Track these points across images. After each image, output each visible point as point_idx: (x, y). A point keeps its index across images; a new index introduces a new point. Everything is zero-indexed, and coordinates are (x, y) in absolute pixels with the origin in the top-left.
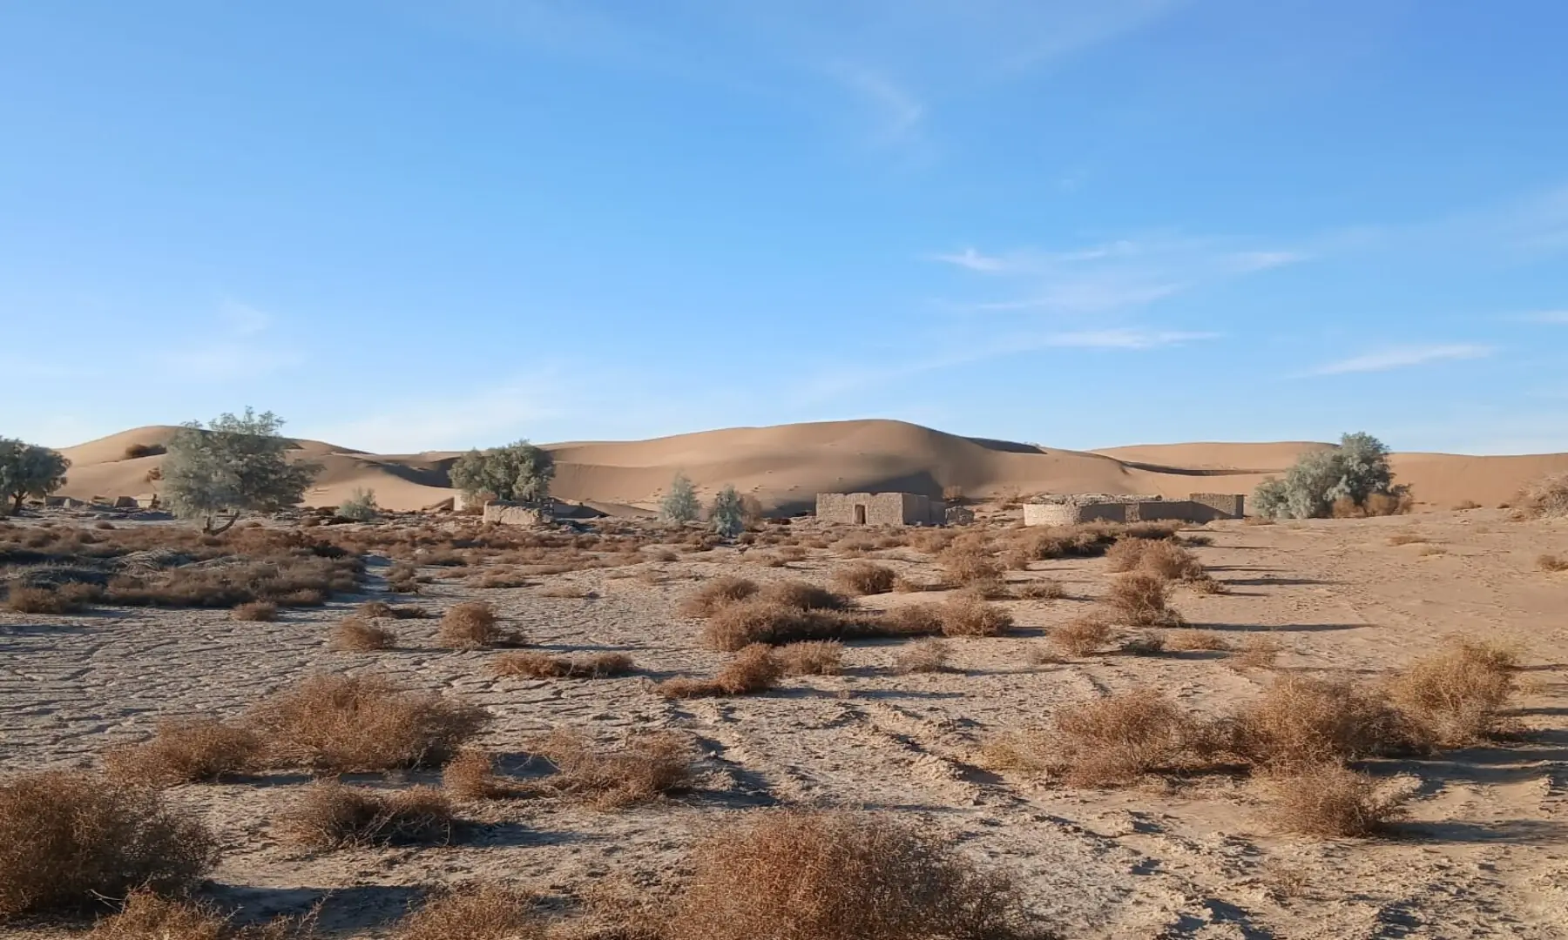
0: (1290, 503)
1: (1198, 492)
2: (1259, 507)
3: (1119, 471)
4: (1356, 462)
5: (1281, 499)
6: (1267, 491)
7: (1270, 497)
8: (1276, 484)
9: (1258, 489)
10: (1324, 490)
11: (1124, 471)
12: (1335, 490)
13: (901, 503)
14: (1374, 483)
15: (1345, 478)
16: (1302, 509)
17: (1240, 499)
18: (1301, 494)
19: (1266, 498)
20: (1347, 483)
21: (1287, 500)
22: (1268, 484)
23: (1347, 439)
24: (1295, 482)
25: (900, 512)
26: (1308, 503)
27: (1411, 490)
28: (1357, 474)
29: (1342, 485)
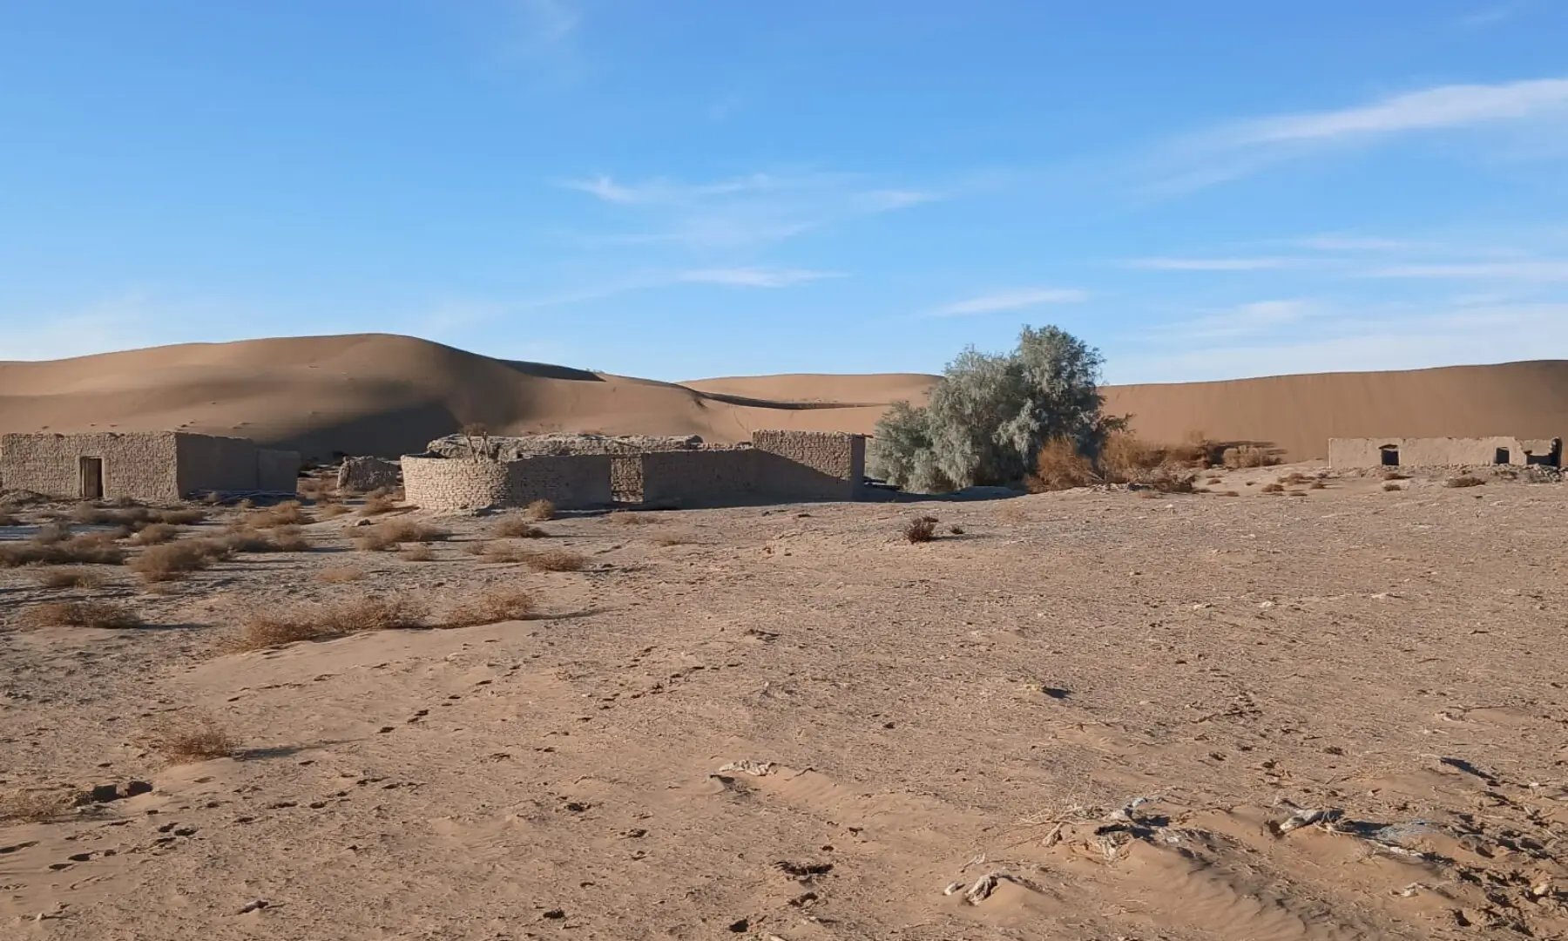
0: (937, 449)
1: (770, 429)
2: (884, 456)
3: (693, 403)
4: (1047, 376)
5: (920, 441)
6: (896, 429)
7: (903, 438)
8: (912, 415)
9: (882, 424)
10: (992, 427)
11: (699, 404)
12: (1013, 426)
13: (173, 452)
14: (1075, 412)
15: (1029, 403)
16: (958, 458)
17: (858, 442)
18: (954, 433)
19: (897, 441)
20: (1033, 415)
21: (930, 444)
22: (897, 416)
23: (1029, 338)
24: (946, 412)
25: (173, 472)
26: (968, 448)
27: (1130, 425)
28: (1046, 396)
29: (1024, 415)
